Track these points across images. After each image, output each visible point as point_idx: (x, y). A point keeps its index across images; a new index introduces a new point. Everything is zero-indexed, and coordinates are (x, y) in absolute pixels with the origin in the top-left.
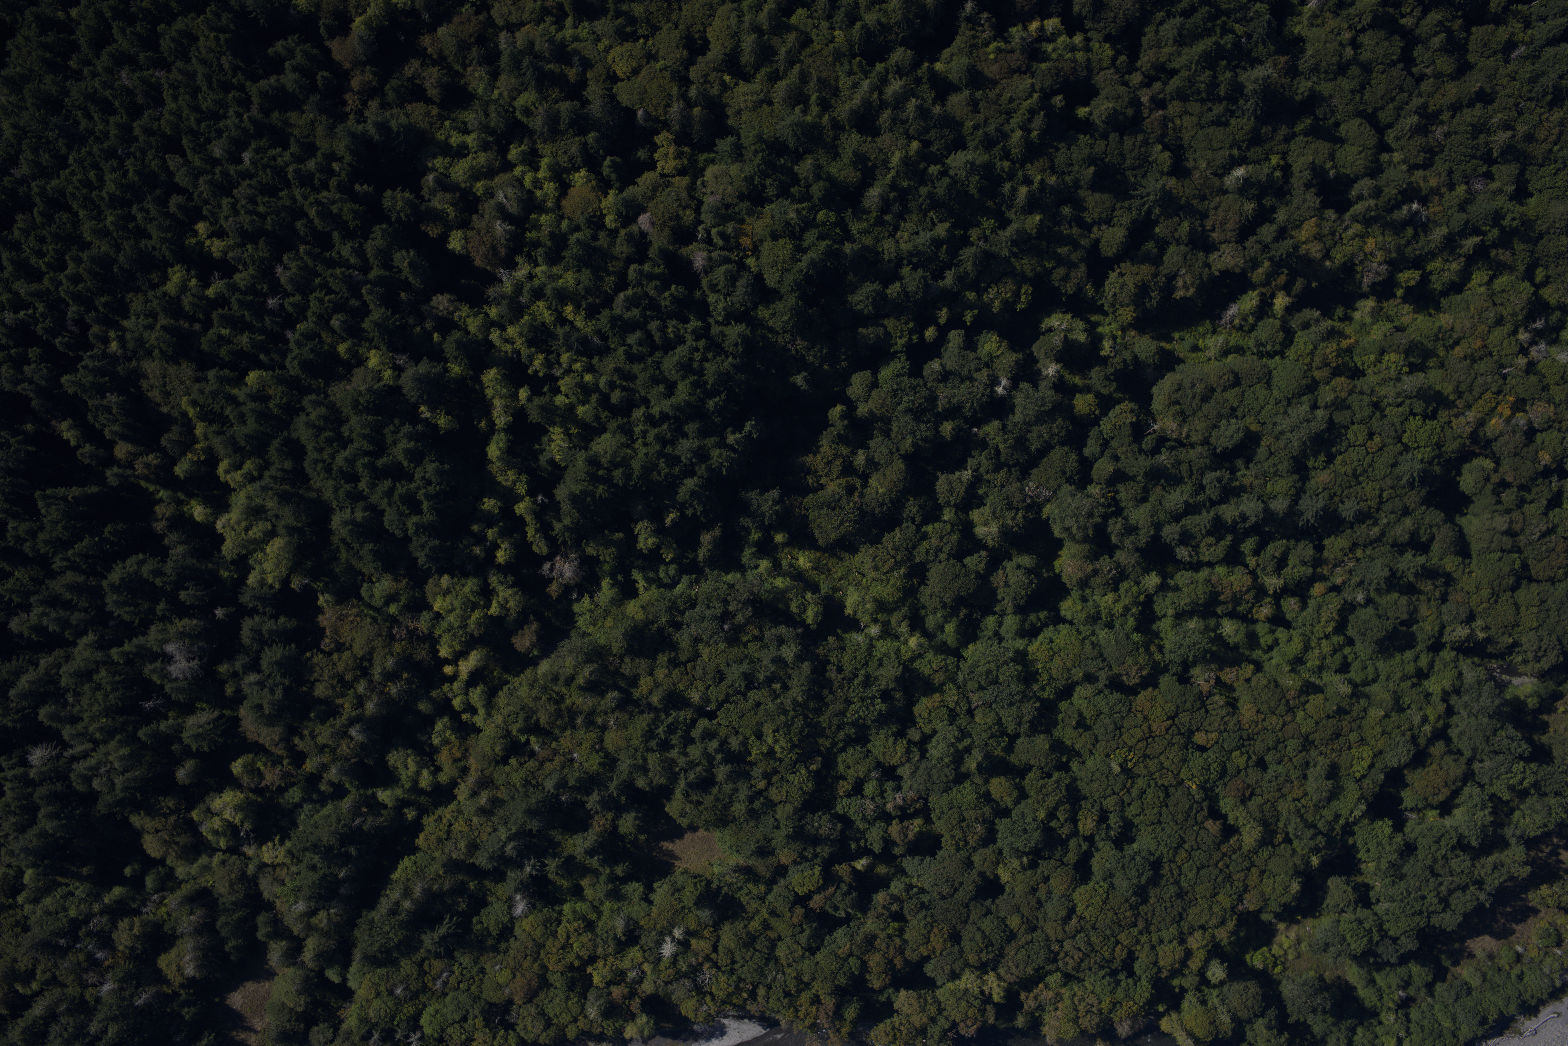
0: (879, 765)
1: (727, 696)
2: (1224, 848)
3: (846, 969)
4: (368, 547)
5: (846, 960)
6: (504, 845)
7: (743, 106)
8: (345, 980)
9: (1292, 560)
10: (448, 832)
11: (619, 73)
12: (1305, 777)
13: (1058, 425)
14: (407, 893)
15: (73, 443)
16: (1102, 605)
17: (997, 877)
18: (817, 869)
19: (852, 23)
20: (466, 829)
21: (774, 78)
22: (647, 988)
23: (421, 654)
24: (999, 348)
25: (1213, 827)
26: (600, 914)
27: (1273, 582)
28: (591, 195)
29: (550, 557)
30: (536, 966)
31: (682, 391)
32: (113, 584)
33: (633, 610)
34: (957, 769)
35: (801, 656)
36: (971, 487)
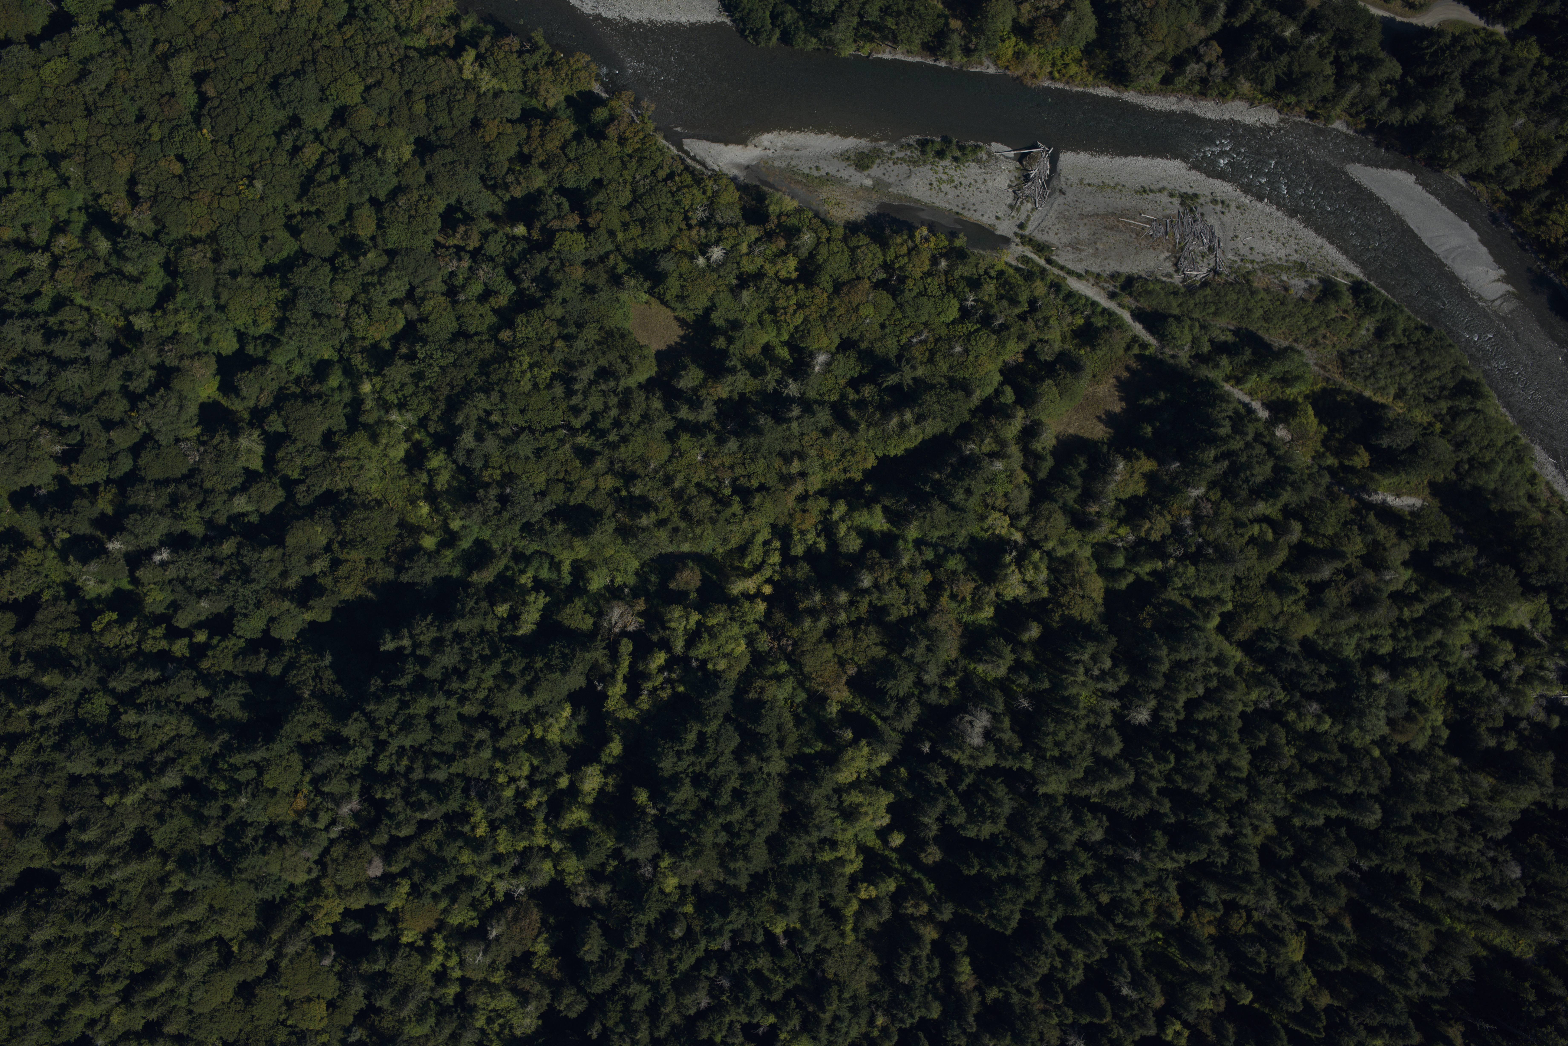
0: (454, 303)
1: (544, 433)
2: (211, 66)
3: (580, 152)
4: (761, 730)
5: (577, 159)
6: (797, 418)
7: (236, 918)
8: (1002, 384)
9: (11, 270)
10: (843, 455)
11: (324, 1006)
12: (109, 86)
13: (137, 497)
14: (903, 426)
15: (966, 960)
16: (194, 327)
17: (414, 153)
18: (556, 247)
19: (96, 934)
20: (825, 449)
21: (194, 927)
22: (753, 232)
23: (778, 616)
24: (150, 590)
25: (210, 89)
26: (760, 316)
27: (40, 261)
28: (408, 916)
29: (624, 633)
30: (836, 303)
31: (422, 706)
32: (994, 822)
33: (582, 550)
34: (391, 261)
35: (460, 430)
36: (244, 488)
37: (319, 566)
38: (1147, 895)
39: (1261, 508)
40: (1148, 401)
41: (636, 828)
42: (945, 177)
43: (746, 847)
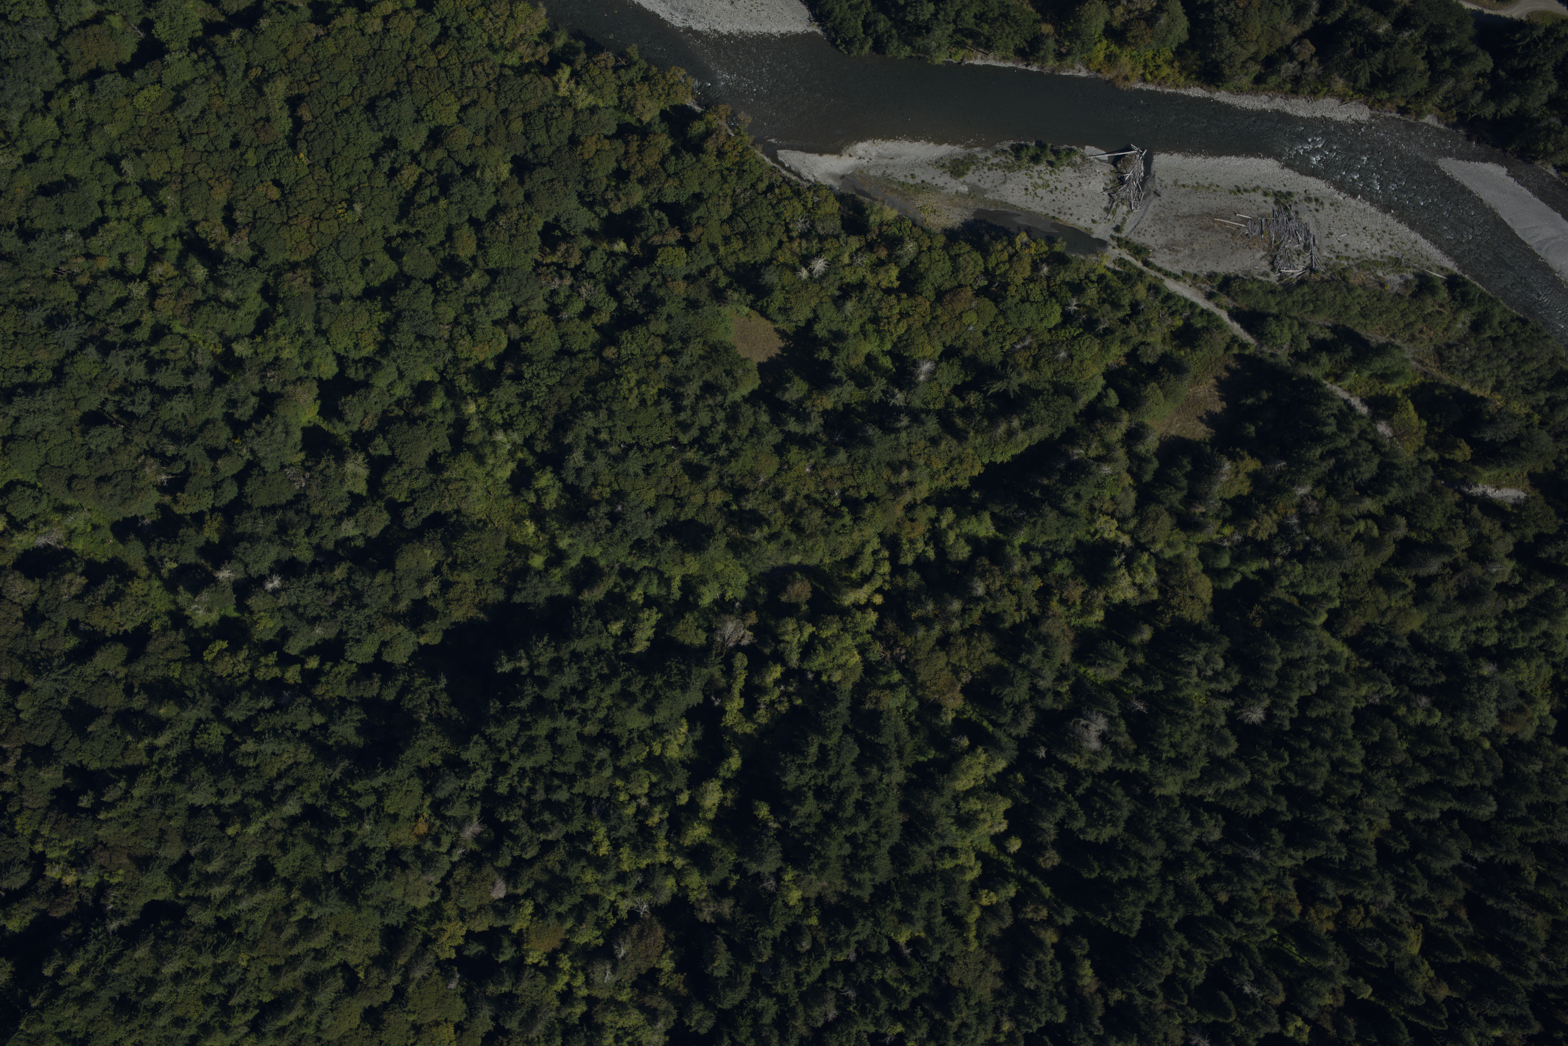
0: (557, 321)
1: (652, 450)
2: (306, 89)
3: (680, 167)
4: (882, 741)
5: (676, 174)
6: (906, 428)
7: (361, 944)
8: (1105, 388)
9: (110, 301)
10: (951, 463)
11: (452, 1029)
12: (203, 112)
13: (245, 525)
14: (1011, 433)
15: (1087, 963)
16: (295, 352)
17: (512, 172)
18: (658, 262)
19: (225, 965)
20: (933, 458)
21: (319, 955)
22: (855, 242)
23: (891, 626)
24: (260, 618)
25: (305, 114)
26: (862, 326)
27: (139, 290)
28: (533, 937)
29: (738, 647)
30: (939, 311)
31: (543, 727)
32: (1115, 825)
33: (693, 565)
34: (493, 281)
35: (569, 449)
36: (350, 513)
37: (429, 589)
38: (1265, 893)
39: (1369, 505)
40: (1250, 401)
41: (760, 842)
42: (1040, 182)
43: (871, 858)
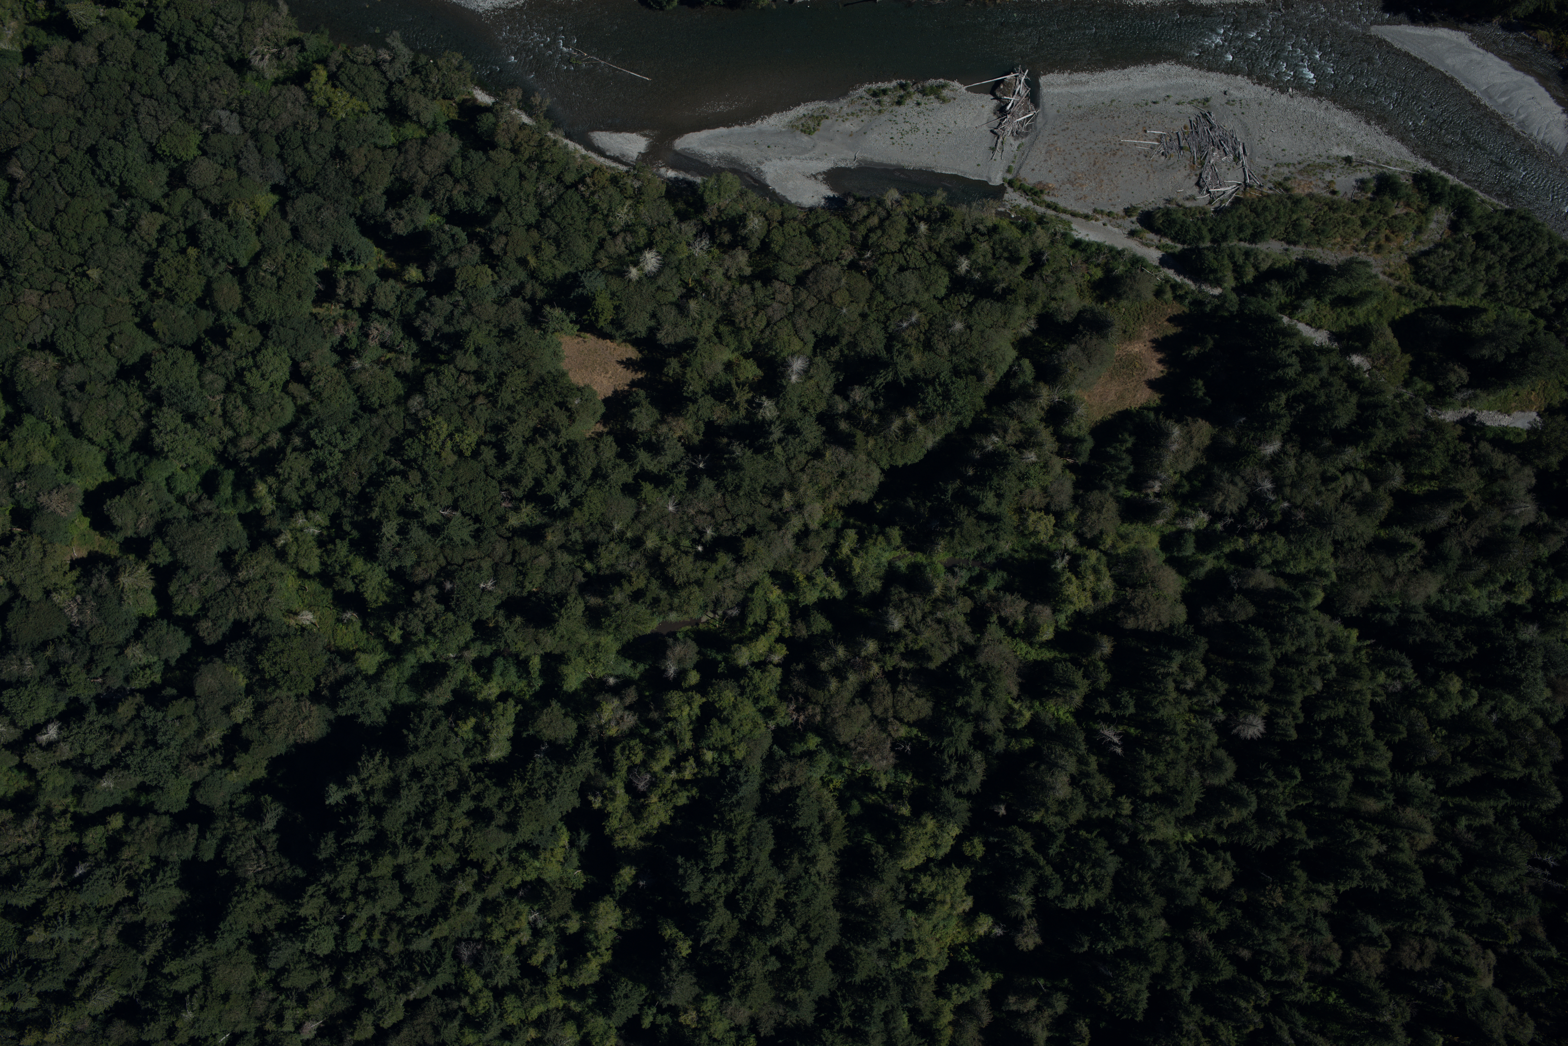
0: (349, 373)
2: (17, 142)
3: (468, 169)
4: (800, 824)
5: (465, 177)
6: (780, 441)
8: (1017, 359)
13: (10, 668)
14: (908, 429)
16: (49, 455)
18: (459, 286)
20: (819, 473)
22: (690, 228)
23: (798, 682)
24: (46, 776)
25: (19, 170)
26: (716, 328)
30: (803, 296)
31: (384, 867)
32: (1098, 887)
33: (550, 642)
34: (266, 337)
35: (377, 525)
36: (137, 636)
37: (240, 714)
38: (1294, 942)
39: (1352, 455)
40: (1194, 352)
41: (669, 969)
42: (907, 127)
43: (803, 971)
